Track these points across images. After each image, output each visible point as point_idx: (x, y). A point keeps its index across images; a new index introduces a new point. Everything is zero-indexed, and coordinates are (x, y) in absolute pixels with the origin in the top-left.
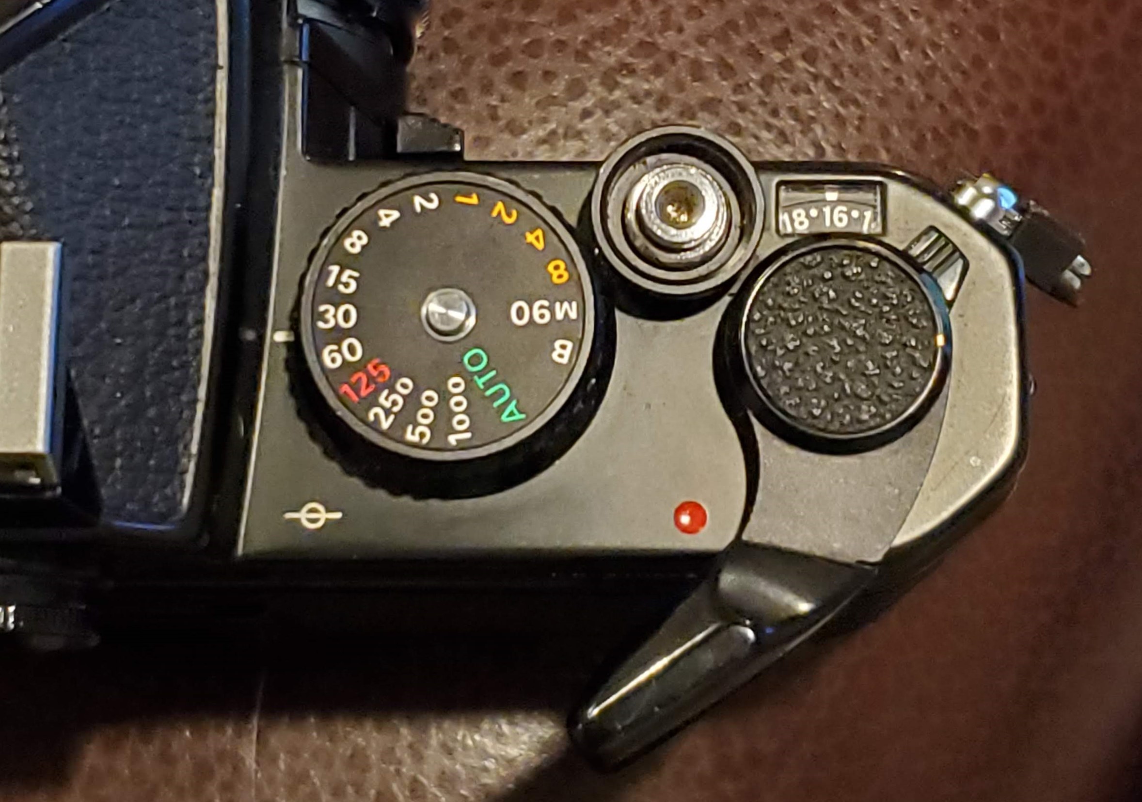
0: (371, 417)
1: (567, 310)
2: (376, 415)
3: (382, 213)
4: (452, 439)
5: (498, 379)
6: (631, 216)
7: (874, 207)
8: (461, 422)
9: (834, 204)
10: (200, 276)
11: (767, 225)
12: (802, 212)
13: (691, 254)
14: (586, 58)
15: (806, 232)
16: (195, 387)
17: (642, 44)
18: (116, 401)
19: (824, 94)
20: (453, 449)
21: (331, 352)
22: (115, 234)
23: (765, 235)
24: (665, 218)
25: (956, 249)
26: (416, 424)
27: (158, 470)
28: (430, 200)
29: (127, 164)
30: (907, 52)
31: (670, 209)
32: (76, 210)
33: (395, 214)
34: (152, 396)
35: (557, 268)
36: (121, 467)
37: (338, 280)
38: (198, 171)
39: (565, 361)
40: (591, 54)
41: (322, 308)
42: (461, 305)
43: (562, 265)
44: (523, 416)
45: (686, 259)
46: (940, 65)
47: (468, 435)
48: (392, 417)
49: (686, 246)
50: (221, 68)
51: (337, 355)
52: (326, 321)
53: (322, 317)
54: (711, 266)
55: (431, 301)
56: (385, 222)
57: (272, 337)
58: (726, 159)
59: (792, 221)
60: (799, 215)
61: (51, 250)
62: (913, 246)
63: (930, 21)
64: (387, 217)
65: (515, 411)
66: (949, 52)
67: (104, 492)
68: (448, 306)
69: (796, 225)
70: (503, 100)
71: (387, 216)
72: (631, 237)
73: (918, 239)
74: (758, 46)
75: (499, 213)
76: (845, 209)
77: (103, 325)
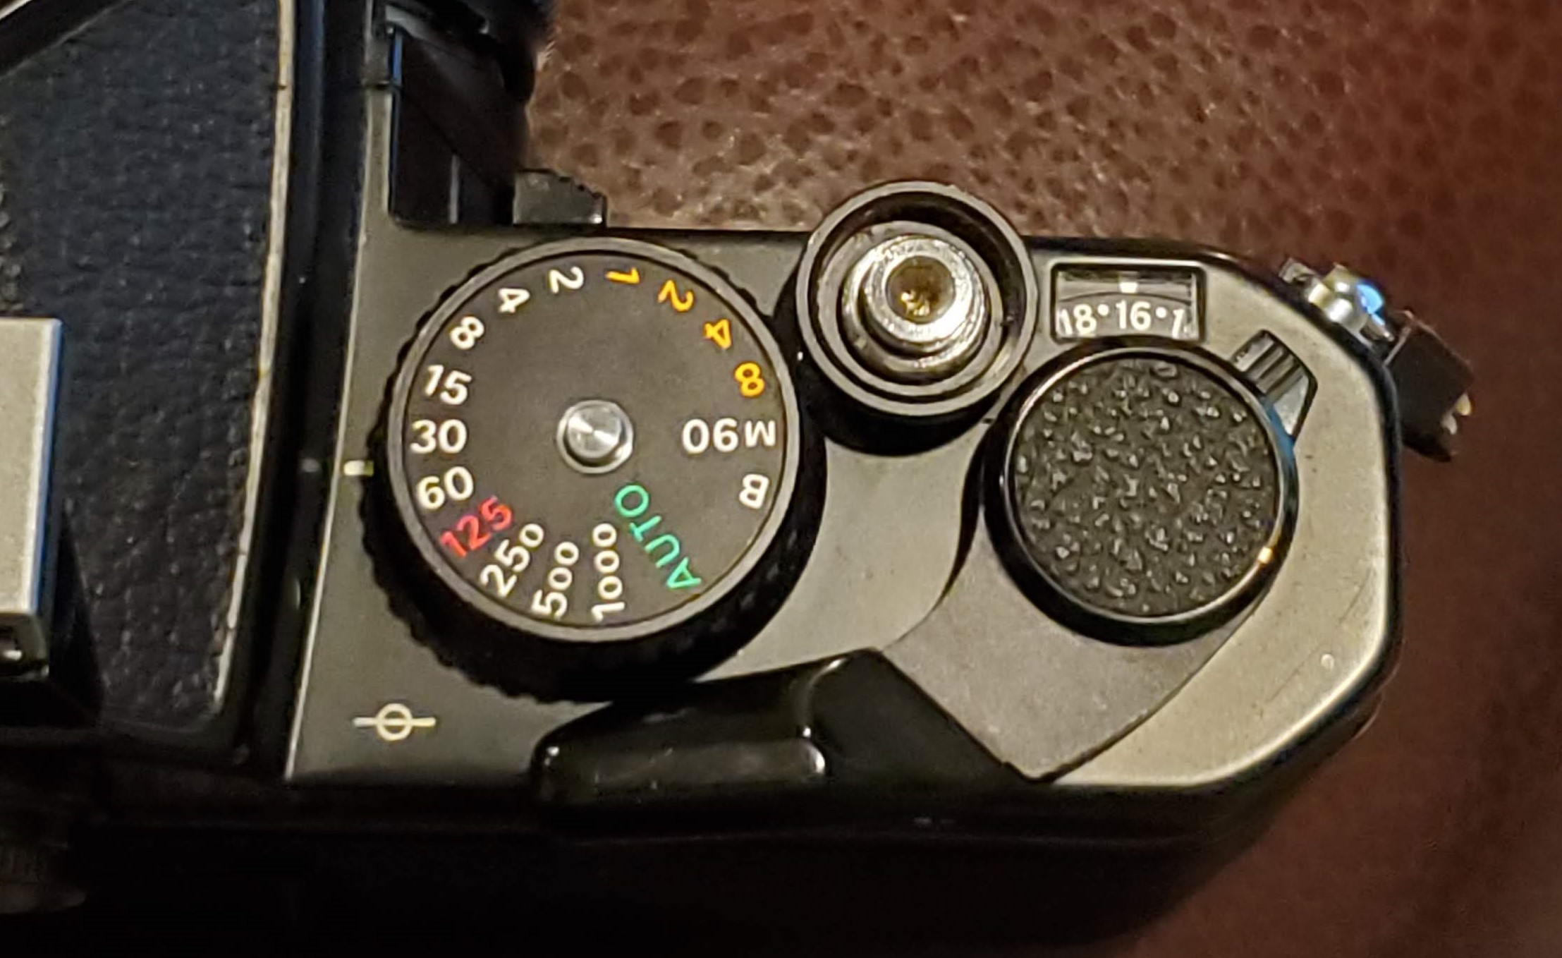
0: (484, 579)
1: (763, 433)
2: (491, 576)
3: (504, 293)
4: (598, 612)
5: (663, 529)
6: (850, 308)
7: (1188, 303)
8: (610, 588)
9: (1131, 299)
10: (248, 376)
11: (1039, 326)
12: (1088, 310)
13: (934, 360)
14: (763, 105)
15: (1092, 336)
16: (235, 536)
17: (842, 87)
18: (128, 548)
19: (1099, 161)
20: (597, 626)
21: (430, 486)
22: (130, 314)
23: (1037, 338)
24: (900, 310)
25: (1298, 363)
26: (547, 591)
27: (182, 649)
28: (572, 277)
29: (151, 215)
30: (1212, 106)
31: (905, 297)
32: (81, 278)
33: (523, 295)
34: (176, 544)
35: (748, 374)
36: (131, 643)
37: (440, 387)
38: (248, 230)
39: (757, 504)
40: (772, 99)
41: (418, 425)
42: (614, 423)
43: (755, 369)
44: (697, 581)
45: (927, 367)
46: (1259, 124)
47: (620, 606)
48: (513, 580)
49: (929, 349)
50: (283, 88)
51: (437, 491)
52: (423, 443)
53: (418, 437)
54: (962, 378)
55: (571, 416)
56: (509, 306)
57: (342, 469)
58: (984, 229)
59: (1073, 321)
60: (1083, 313)
61: (47, 330)
62: (1239, 358)
63: (1246, 63)
64: (512, 299)
65: (687, 574)
66: (1272, 109)
67: (106, 678)
68: (596, 425)
69: (1079, 325)
70: (648, 162)
71: (511, 297)
72: (850, 335)
73: (1246, 349)
74: (1006, 93)
75: (669, 296)
76: (1147, 305)
77: (113, 440)
